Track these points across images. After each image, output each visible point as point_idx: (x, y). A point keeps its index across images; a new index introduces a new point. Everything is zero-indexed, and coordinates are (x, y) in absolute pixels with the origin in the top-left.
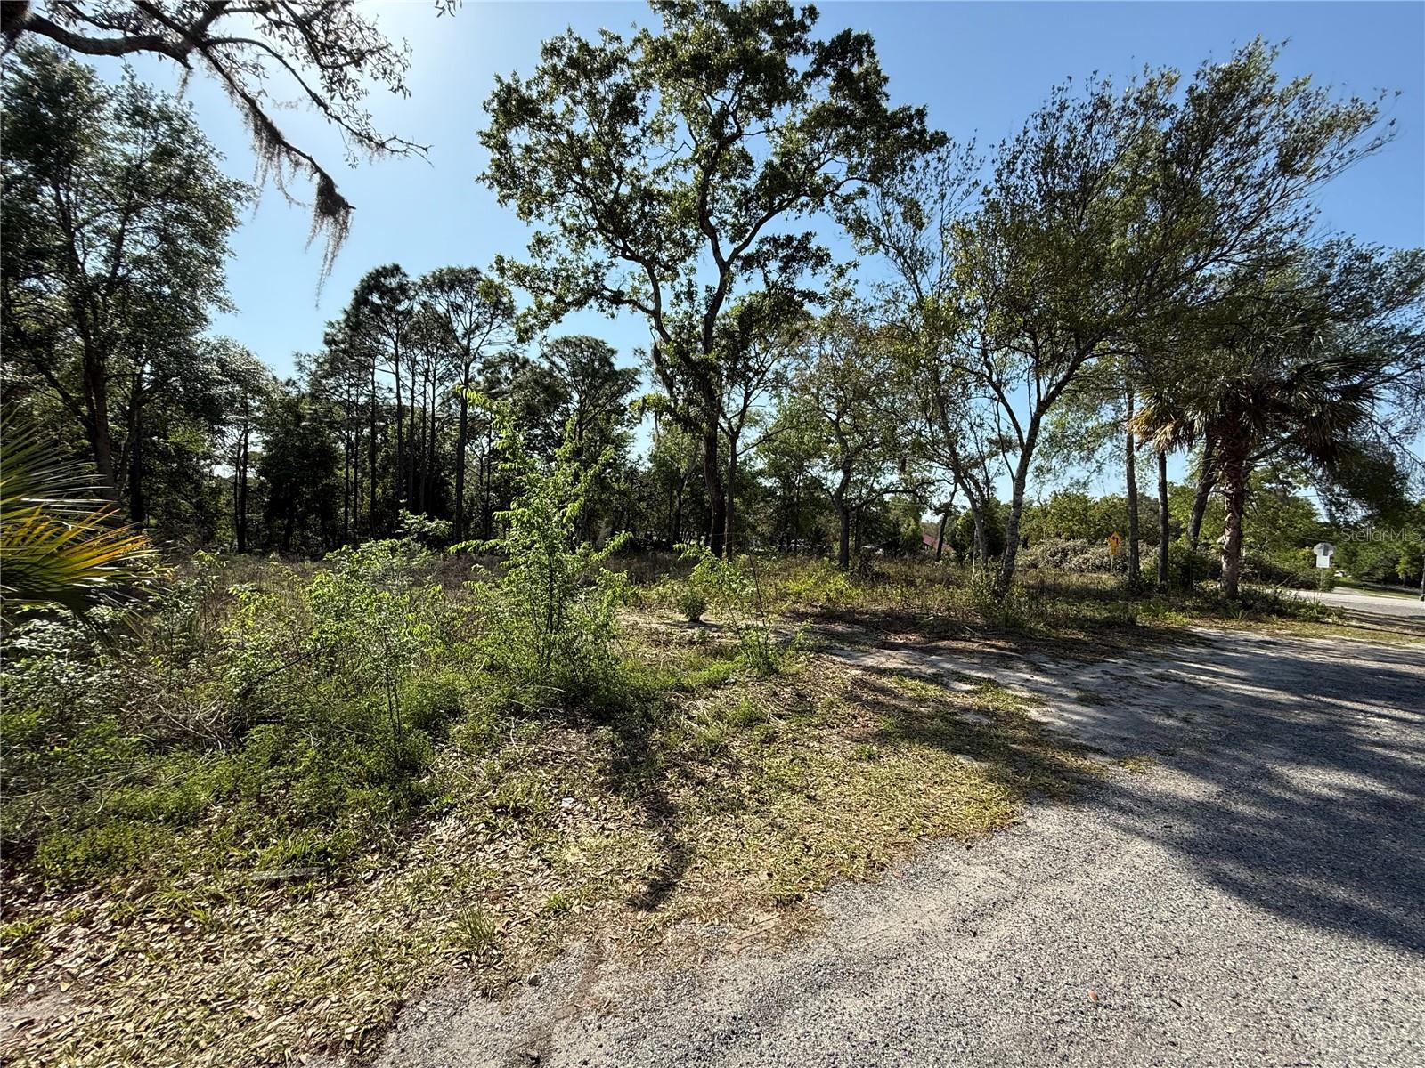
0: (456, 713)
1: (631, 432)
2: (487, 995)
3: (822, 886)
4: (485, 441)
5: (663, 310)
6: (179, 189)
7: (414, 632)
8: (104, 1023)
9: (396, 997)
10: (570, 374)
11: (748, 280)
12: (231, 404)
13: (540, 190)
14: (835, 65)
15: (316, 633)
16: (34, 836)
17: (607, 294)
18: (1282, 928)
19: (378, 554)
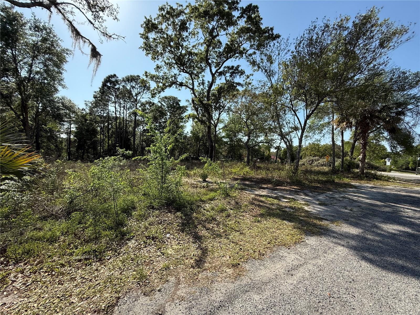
0: (134, 208)
1: (185, 125)
2: (145, 294)
3: (246, 261)
4: (141, 127)
5: (195, 88)
6: (49, 51)
7: (122, 184)
8: (27, 304)
9: (117, 296)
10: (167, 107)
11: (220, 79)
12: (66, 116)
13: (158, 51)
14: (247, 14)
15: (92, 184)
16: (6, 246)
17: (178, 83)
18: (384, 273)
19: (110, 161)
